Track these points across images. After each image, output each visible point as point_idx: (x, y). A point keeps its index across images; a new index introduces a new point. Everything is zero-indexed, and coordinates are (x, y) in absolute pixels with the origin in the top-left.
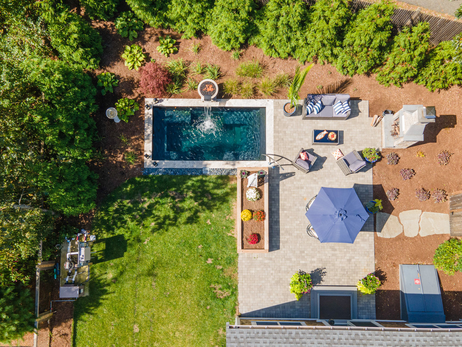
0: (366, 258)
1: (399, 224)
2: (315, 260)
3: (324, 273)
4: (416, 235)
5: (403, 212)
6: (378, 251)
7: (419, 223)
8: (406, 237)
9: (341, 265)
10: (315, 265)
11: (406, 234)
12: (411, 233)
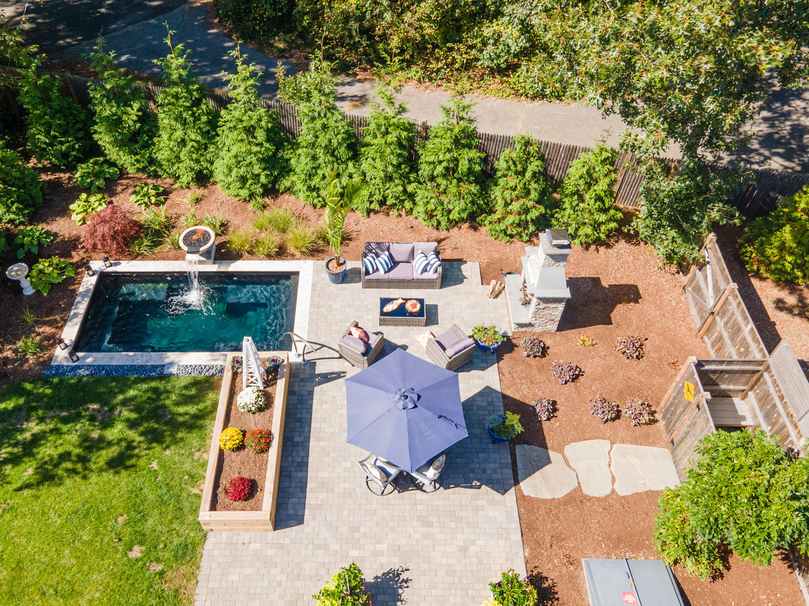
0: (501, 542)
1: (568, 469)
2: (383, 547)
3: (407, 581)
4: (608, 492)
5: (572, 444)
6: (528, 529)
7: (610, 465)
8: (587, 496)
9: (444, 561)
10: (384, 560)
11: (587, 491)
12: (596, 488)
